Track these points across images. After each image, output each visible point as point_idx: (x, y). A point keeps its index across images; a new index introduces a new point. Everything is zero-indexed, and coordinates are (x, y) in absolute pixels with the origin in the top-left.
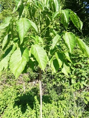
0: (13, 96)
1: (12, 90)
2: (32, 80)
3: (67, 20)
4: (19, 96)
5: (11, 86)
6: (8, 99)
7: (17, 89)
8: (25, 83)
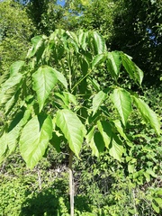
0: (19, 196)
1: (17, 185)
2: (54, 166)
3: (116, 69)
4: (30, 197)
5: (15, 178)
6: (8, 204)
7: (26, 184)
8: (41, 171)
